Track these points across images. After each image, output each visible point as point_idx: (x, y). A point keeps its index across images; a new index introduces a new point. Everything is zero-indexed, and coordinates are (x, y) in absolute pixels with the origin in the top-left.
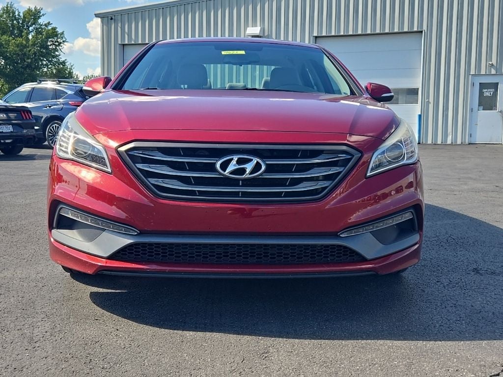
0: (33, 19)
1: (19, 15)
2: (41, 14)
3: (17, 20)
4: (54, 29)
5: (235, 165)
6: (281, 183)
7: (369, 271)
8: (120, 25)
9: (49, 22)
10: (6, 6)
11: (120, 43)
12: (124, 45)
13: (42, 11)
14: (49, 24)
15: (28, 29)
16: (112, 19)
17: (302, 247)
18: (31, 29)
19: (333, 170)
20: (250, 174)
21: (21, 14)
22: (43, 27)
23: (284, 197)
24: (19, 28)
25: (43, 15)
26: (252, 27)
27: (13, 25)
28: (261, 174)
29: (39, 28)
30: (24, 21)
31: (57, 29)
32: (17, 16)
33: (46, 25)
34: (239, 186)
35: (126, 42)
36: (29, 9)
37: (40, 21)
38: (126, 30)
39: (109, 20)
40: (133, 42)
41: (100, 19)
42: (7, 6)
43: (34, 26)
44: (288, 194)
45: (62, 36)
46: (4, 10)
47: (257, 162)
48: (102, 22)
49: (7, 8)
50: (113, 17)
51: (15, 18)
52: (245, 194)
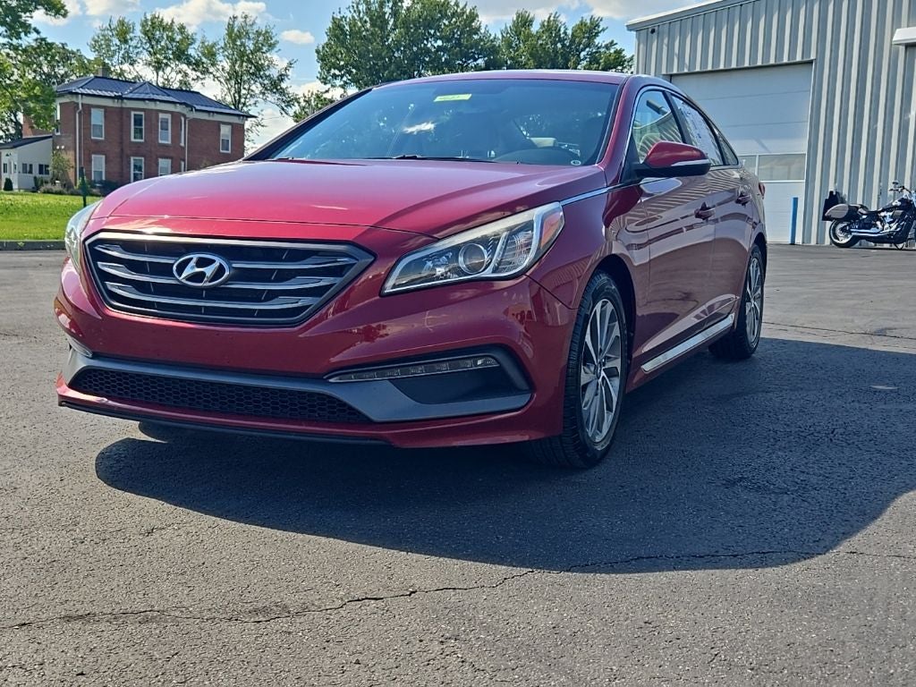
0: (588, 38)
1: (565, 33)
2: (600, 29)
3: (562, 41)
4: (619, 52)
5: (193, 268)
6: (256, 296)
7: (375, 439)
8: (666, 41)
9: (613, 41)
10: (547, 19)
11: (664, 72)
12: (671, 76)
13: (601, 24)
14: (612, 44)
15: (579, 56)
16: (653, 31)
17: (276, 393)
18: (583, 54)
19: (325, 281)
20: (210, 282)
21: (569, 32)
22: (602, 50)
23: (257, 317)
24: (563, 55)
25: (603, 30)
26: (908, 26)
27: (555, 51)
28: (225, 282)
29: (596, 52)
30: (572, 42)
31: (624, 53)
32: (562, 36)
33: (607, 47)
34: (202, 298)
35: (675, 71)
36: (582, 23)
37: (597, 41)
38: (676, 50)
39: (650, 34)
40: (686, 71)
41: (635, 33)
42: (549, 18)
43: (587, 49)
44: (262, 313)
45: (630, 64)
46: (544, 26)
47: (221, 265)
48: (638, 38)
49: (548, 22)
50: (656, 28)
51: (560, 38)
52: (209, 310)
